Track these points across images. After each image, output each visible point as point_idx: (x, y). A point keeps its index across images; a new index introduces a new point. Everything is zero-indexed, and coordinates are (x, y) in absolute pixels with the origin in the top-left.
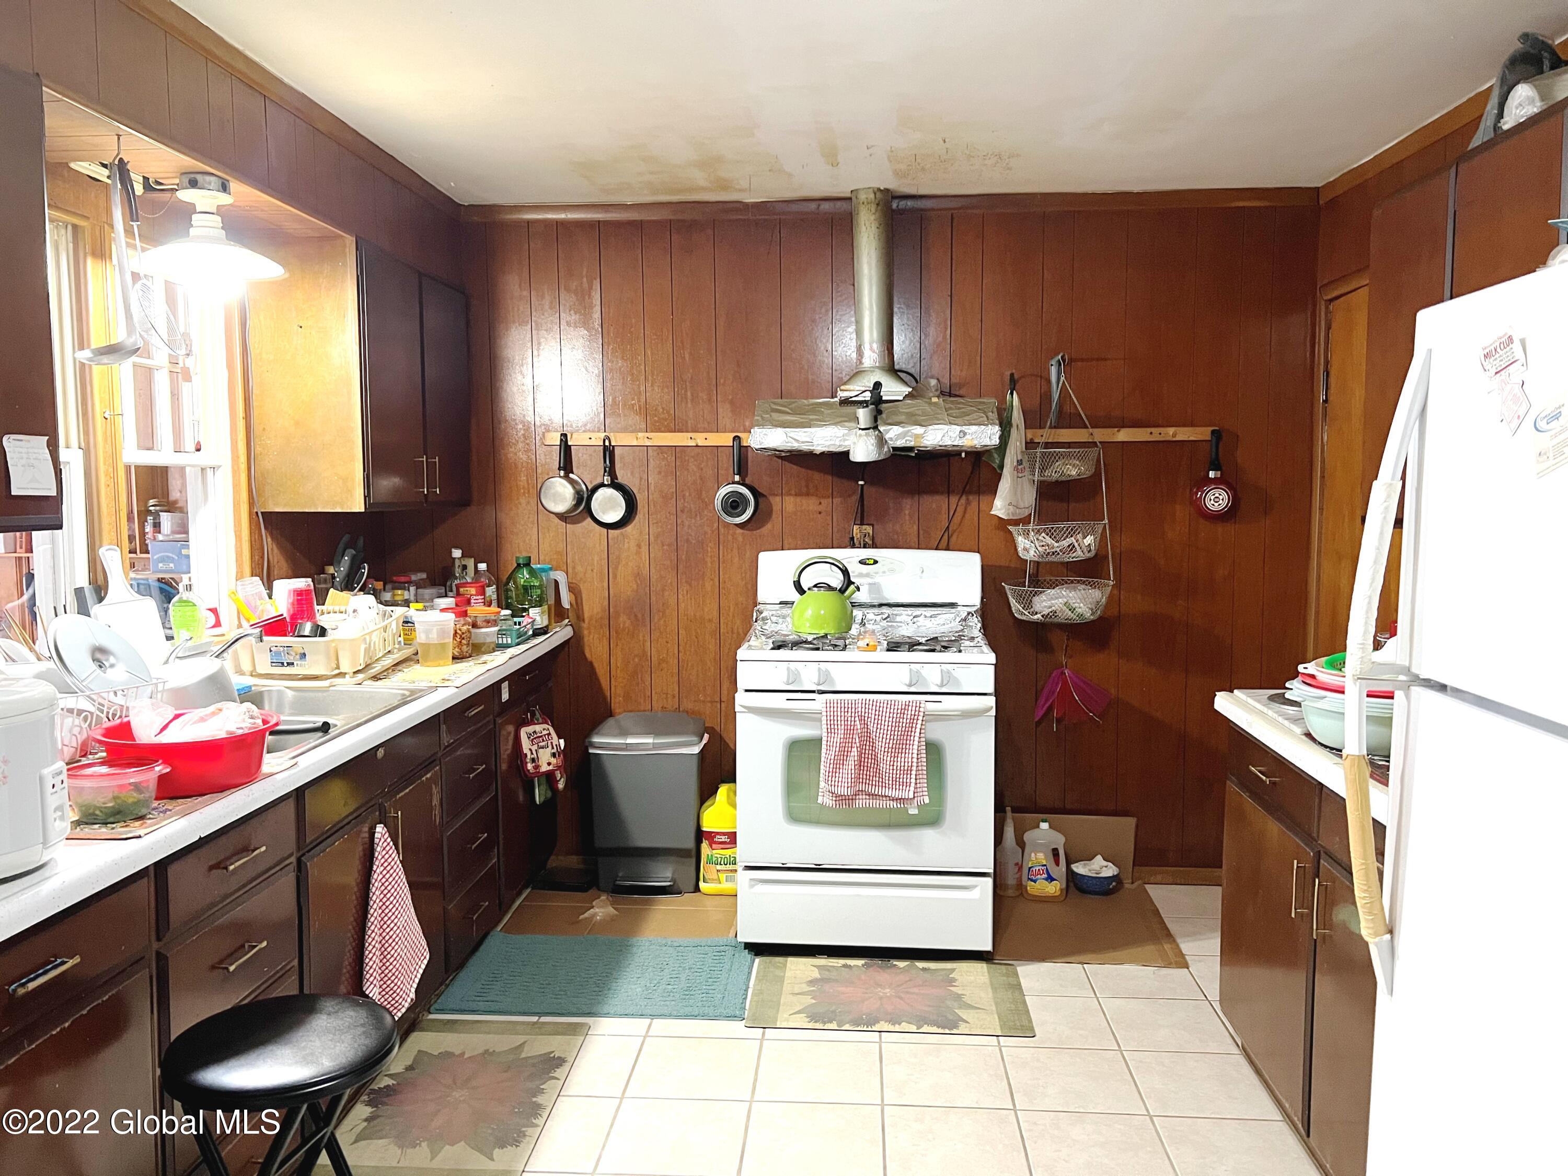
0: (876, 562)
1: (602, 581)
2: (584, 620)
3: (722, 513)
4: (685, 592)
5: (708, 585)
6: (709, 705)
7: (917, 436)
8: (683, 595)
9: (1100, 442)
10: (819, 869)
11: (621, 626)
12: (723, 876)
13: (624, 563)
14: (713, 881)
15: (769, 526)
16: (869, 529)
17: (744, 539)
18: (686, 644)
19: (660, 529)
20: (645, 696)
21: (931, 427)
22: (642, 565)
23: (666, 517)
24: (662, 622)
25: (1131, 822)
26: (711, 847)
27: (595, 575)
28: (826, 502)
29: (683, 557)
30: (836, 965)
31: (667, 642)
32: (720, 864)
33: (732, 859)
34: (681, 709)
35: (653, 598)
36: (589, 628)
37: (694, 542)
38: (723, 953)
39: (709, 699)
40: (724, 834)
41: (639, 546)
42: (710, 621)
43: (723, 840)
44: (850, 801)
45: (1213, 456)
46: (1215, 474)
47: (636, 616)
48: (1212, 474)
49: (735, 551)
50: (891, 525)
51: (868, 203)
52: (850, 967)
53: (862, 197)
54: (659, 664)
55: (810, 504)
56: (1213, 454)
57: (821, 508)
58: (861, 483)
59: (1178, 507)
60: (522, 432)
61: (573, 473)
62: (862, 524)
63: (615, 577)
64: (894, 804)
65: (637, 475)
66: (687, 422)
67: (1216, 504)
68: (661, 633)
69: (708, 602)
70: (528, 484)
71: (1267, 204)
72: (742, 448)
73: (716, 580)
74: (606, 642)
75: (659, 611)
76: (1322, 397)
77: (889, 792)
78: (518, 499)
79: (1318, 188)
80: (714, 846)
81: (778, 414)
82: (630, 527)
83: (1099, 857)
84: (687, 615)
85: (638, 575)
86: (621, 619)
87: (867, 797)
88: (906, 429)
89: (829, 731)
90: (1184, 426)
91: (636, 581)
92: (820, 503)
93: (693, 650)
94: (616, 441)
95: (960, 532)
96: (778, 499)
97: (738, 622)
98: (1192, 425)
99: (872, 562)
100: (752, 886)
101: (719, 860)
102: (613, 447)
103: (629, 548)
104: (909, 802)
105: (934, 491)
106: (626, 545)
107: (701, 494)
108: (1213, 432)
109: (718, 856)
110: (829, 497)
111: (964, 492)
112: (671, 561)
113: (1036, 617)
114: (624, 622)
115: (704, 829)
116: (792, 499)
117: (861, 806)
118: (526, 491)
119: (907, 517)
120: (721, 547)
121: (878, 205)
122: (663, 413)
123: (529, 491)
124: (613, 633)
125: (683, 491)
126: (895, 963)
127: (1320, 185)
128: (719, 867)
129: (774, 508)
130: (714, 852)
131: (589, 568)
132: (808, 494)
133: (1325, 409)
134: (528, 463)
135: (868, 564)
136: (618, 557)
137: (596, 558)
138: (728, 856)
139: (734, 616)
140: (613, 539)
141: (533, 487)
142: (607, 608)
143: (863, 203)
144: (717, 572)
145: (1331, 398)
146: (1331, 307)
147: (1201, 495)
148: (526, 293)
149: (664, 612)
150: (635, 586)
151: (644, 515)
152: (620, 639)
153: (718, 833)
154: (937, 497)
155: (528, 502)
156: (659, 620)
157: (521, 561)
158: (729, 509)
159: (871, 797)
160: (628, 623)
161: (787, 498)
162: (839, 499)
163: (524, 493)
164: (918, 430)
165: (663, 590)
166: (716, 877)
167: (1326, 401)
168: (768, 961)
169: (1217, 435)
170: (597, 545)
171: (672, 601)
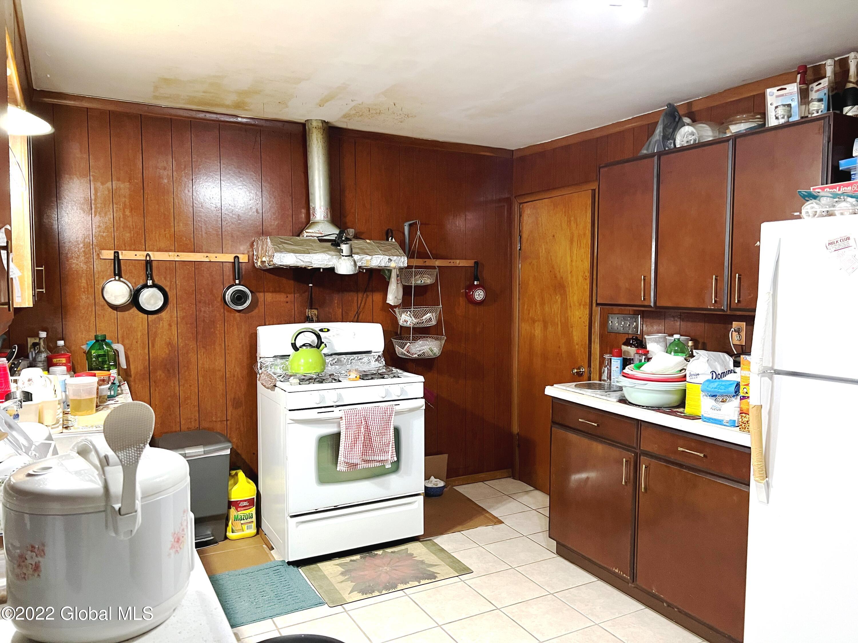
0: (328, 330)
1: (144, 348)
2: (131, 376)
3: (231, 303)
4: (202, 353)
5: (218, 348)
6: (219, 423)
7: (367, 261)
8: (201, 355)
9: (437, 266)
10: (336, 508)
11: (158, 377)
12: (245, 527)
13: (160, 336)
14: (238, 531)
15: (256, 311)
16: (316, 312)
17: (240, 319)
18: (203, 386)
19: (184, 314)
20: (175, 422)
21: (374, 256)
22: (172, 337)
23: (189, 306)
24: (187, 373)
25: (446, 456)
26: (237, 510)
27: (139, 345)
28: (291, 297)
29: (201, 331)
30: (346, 561)
31: (190, 386)
32: (244, 520)
33: (250, 515)
34: (200, 428)
35: (181, 358)
36: (135, 381)
37: (207, 321)
38: (278, 571)
39: (219, 419)
40: (245, 501)
41: (170, 325)
42: (219, 370)
43: (245, 505)
44: (355, 466)
45: (476, 274)
46: (477, 283)
47: (168, 370)
48: (476, 283)
49: (235, 327)
50: (327, 309)
51: (319, 129)
52: (353, 561)
53: (314, 124)
54: (185, 400)
55: (281, 297)
56: (476, 273)
57: (288, 299)
58: (311, 285)
59: (461, 299)
60: (83, 249)
61: (122, 278)
62: (311, 309)
63: (153, 346)
64: (378, 464)
65: (168, 279)
66: (202, 247)
67: (479, 297)
68: (186, 380)
69: (217, 358)
70: (88, 285)
71: (491, 154)
72: (240, 264)
73: (223, 345)
74: (147, 390)
75: (185, 366)
76: (518, 248)
77: (377, 458)
78: (80, 295)
79: (513, 151)
80: (239, 509)
81: (287, 245)
82: (164, 313)
83: (432, 477)
84: (204, 367)
85: (169, 344)
86: (158, 373)
87: (364, 463)
88: (362, 257)
89: (347, 428)
90: (462, 259)
91: (168, 348)
92: (287, 297)
93: (208, 389)
94: (154, 257)
95: (363, 312)
96: (261, 294)
97: (238, 370)
98: (465, 259)
99: (326, 330)
100: (297, 526)
101: (243, 517)
102: (152, 261)
103: (163, 327)
104: (386, 461)
105: (350, 291)
106: (161, 324)
107: (212, 291)
108: (475, 262)
109: (242, 515)
110: (292, 293)
111: (365, 291)
112: (192, 334)
113: (414, 356)
114: (160, 376)
115: (232, 500)
116: (270, 294)
117: (361, 468)
118: (86, 290)
119: (336, 305)
120: (226, 324)
121: (324, 130)
122: (186, 240)
123: (88, 290)
124: (153, 384)
125: (200, 289)
126: (375, 553)
127: (513, 149)
128: (242, 522)
129: (259, 300)
130: (239, 513)
131: (134, 341)
132: (279, 292)
133: (519, 253)
134: (87, 271)
135: (324, 332)
136: (156, 333)
137: (139, 334)
138: (248, 514)
139: (235, 367)
140: (152, 321)
141: (91, 287)
142: (148, 366)
143: (316, 128)
144: (224, 340)
145: (523, 248)
146: (521, 206)
147: (473, 294)
148: (86, 156)
149: (188, 367)
150: (167, 352)
151: (173, 305)
152: (158, 387)
153: (241, 501)
154: (351, 293)
155: (88, 298)
156: (185, 372)
157: (100, 338)
158: (236, 301)
159: (366, 462)
160: (163, 375)
161: (267, 294)
162: (298, 294)
163: (84, 292)
164: (369, 257)
165: (187, 353)
166: (241, 528)
167: (520, 250)
168: (308, 568)
169: (476, 263)
170: (140, 326)
171: (194, 360)
